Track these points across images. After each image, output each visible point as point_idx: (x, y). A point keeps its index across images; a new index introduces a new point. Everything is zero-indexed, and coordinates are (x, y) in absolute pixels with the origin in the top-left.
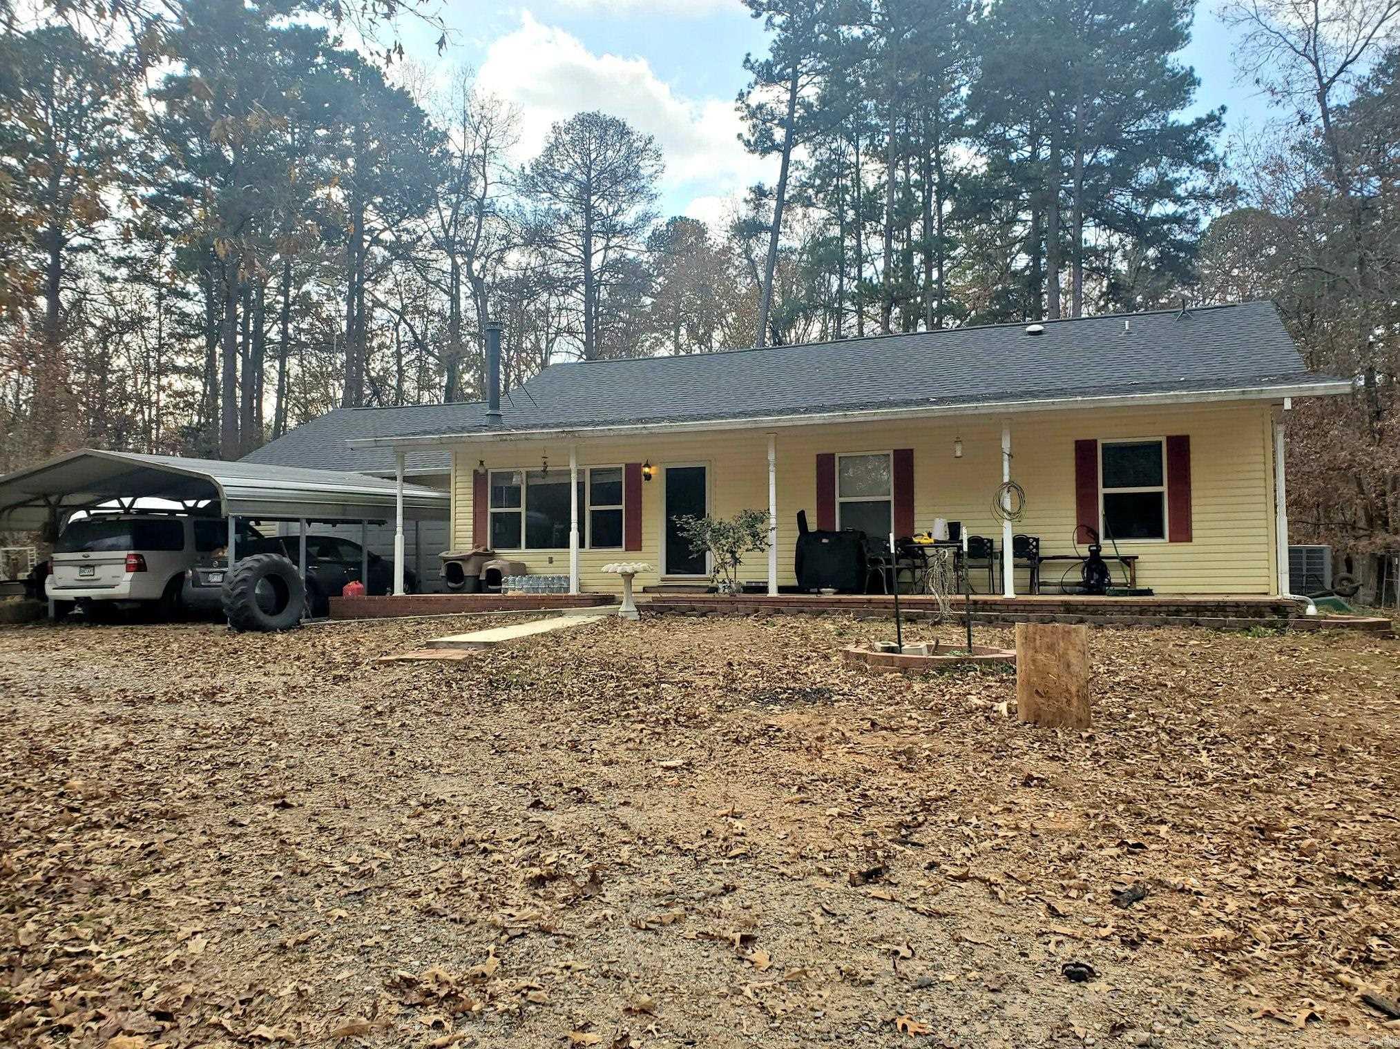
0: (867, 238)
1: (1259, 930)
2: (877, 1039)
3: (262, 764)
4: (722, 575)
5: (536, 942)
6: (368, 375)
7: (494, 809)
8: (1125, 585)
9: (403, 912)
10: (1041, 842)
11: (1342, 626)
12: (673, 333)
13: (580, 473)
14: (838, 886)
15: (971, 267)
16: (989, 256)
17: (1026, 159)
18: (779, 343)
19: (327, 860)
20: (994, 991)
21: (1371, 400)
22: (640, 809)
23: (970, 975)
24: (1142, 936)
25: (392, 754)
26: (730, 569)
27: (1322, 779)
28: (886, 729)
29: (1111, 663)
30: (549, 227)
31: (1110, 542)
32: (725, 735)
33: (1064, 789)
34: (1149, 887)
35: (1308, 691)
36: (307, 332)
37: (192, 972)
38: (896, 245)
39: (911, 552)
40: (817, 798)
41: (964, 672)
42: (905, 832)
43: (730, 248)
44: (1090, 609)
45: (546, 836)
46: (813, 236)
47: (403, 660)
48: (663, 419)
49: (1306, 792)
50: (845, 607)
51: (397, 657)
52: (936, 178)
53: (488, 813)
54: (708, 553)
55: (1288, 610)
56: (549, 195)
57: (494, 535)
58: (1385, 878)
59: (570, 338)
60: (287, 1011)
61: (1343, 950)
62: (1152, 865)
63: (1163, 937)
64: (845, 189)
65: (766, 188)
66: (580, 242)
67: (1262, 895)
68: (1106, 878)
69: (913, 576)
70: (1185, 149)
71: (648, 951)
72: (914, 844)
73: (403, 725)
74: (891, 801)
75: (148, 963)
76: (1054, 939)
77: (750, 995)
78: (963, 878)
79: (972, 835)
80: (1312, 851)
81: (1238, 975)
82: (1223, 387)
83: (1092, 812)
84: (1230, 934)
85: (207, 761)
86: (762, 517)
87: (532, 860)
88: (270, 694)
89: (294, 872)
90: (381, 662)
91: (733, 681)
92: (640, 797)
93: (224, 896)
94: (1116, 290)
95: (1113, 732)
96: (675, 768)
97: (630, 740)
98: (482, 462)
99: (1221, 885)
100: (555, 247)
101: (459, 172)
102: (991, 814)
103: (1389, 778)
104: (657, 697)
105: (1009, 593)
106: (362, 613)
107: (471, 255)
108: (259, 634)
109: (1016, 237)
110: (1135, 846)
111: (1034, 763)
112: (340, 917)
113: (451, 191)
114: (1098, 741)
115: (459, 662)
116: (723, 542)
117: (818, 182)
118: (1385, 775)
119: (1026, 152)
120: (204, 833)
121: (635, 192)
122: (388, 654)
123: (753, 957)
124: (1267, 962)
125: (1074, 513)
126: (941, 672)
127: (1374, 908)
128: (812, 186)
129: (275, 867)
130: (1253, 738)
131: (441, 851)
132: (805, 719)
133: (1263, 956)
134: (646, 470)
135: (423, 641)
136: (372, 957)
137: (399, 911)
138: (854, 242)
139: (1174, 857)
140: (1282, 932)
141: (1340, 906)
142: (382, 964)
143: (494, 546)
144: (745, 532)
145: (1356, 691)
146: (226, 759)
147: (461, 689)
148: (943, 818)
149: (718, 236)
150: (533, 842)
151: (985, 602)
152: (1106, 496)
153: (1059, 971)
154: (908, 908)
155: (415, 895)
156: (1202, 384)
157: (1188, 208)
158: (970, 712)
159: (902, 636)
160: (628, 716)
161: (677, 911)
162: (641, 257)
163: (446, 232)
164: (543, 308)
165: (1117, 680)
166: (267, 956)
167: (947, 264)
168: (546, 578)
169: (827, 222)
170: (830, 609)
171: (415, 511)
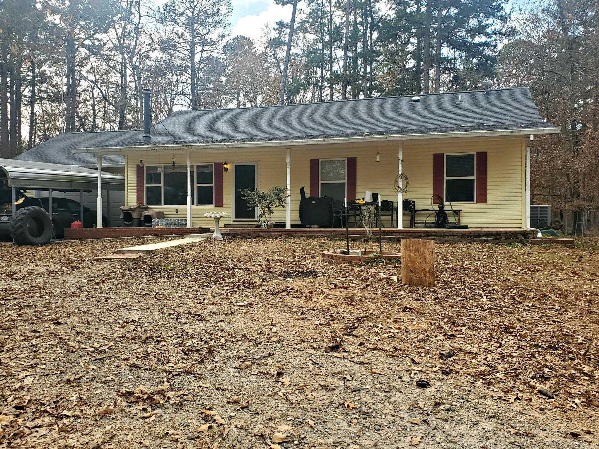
0: (335, 49)
1: (500, 367)
2: (337, 410)
3: (43, 306)
4: (263, 219)
5: (185, 377)
6: (78, 116)
7: (160, 324)
8: (455, 223)
9: (122, 366)
10: (410, 334)
11: (552, 242)
12: (236, 96)
13: (192, 167)
14: (320, 353)
15: (387, 66)
16: (396, 60)
17: (414, 12)
18: (291, 102)
19: (83, 346)
20: (387, 392)
21: (575, 136)
22: (229, 323)
23: (376, 386)
24: (451, 371)
25: (106, 301)
26: (267, 216)
27: (534, 307)
28: (341, 288)
29: (447, 258)
30: (173, 40)
31: (449, 203)
32: (267, 291)
33: (421, 313)
34: (456, 352)
35: (533, 271)
36: (45, 92)
37: (28, 391)
38: (349, 54)
39: (355, 208)
40: (310, 317)
41: (378, 263)
42: (350, 331)
43: (266, 53)
44: (438, 235)
45: (185, 334)
46: (308, 48)
47: (106, 259)
48: (233, 141)
49: (527, 313)
50: (322, 235)
51: (103, 257)
52: (369, 20)
53: (157, 325)
54: (256, 208)
55: (529, 235)
56: (173, 23)
57: (148, 198)
58: (554, 346)
59: (183, 97)
60: (75, 405)
61: (533, 373)
62: (458, 343)
63: (460, 371)
64: (325, 25)
65: (285, 23)
66: (189, 48)
67: (503, 353)
68: (437, 349)
69: (355, 220)
70: (491, 10)
71: (236, 379)
72: (353, 336)
73: (110, 288)
74: (343, 318)
75: (7, 388)
76: (413, 372)
77: (282, 395)
78: (375, 349)
79: (379, 332)
80: (526, 336)
81: (489, 384)
82: (502, 129)
83: (433, 322)
84: (488, 369)
85: (15, 305)
86: (284, 190)
87: (180, 345)
88: (40, 275)
89: (68, 351)
90: (95, 260)
91: (270, 268)
92: (228, 318)
93: (36, 361)
94: (457, 79)
95: (444, 289)
96: (244, 306)
97: (222, 294)
98: (141, 161)
99: (486, 351)
100: (176, 50)
101: (125, 10)
102: (388, 323)
103: (563, 307)
104: (234, 275)
105: (400, 227)
106: (82, 237)
107: (132, 54)
108: (30, 247)
109: (409, 51)
110: (450, 335)
111: (408, 302)
112: (93, 369)
113: (121, 19)
114: (438, 292)
115: (134, 260)
116: (264, 202)
117: (311, 20)
118: (561, 305)
119: (415, 8)
120: (21, 335)
121: (217, 23)
122: (97, 256)
123: (283, 381)
124: (502, 379)
125: (432, 189)
126: (367, 263)
127: (548, 357)
128: (308, 22)
129: (58, 349)
130: (507, 291)
131: (137, 342)
132: (304, 284)
133: (500, 376)
134: (225, 166)
135: (114, 250)
136: (111, 384)
137: (120, 366)
138: (329, 52)
139: (468, 340)
140: (509, 367)
141: (534, 357)
142: (115, 387)
143: (148, 203)
144: (274, 198)
145: (555, 271)
146: (24, 304)
147: (137, 272)
148: (366, 324)
149: (260, 47)
150: (180, 337)
151: (389, 231)
152: (447, 180)
153: (415, 384)
154: (350, 361)
155: (127, 359)
156: (493, 127)
157: (492, 39)
158: (380, 280)
159: (350, 247)
160: (220, 284)
161: (248, 363)
162: (220, 56)
163: (119, 41)
164: (169, 81)
165: (449, 266)
166: (62, 385)
167: (374, 64)
168: (175, 220)
169: (315, 42)
170: (316, 235)
171: (107, 185)
